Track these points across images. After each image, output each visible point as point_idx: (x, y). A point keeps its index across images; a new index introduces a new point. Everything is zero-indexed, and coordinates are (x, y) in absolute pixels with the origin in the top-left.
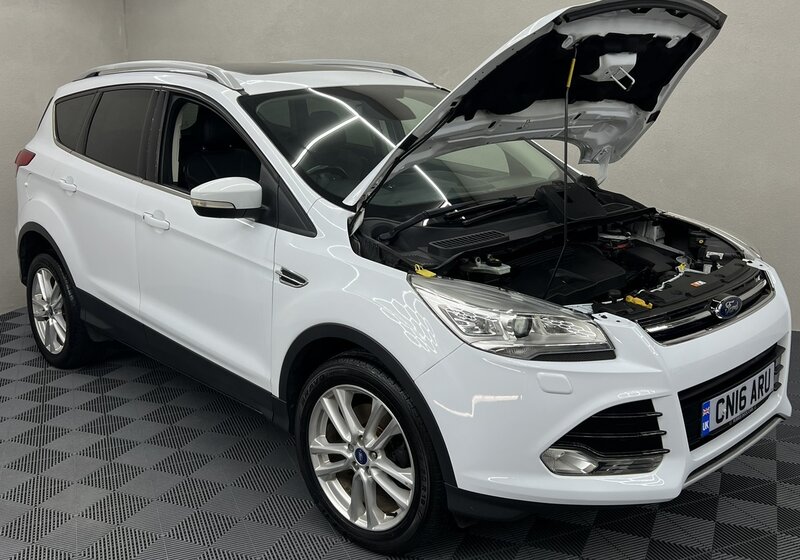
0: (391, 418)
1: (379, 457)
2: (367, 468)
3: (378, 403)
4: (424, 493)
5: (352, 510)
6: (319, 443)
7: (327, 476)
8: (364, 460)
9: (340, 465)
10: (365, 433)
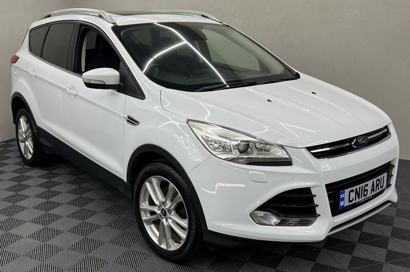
0: (178, 193)
1: (173, 213)
2: (167, 219)
3: (171, 185)
4: (193, 232)
5: (160, 240)
6: (144, 205)
7: (148, 222)
8: (165, 215)
9: (154, 216)
10: (166, 201)
